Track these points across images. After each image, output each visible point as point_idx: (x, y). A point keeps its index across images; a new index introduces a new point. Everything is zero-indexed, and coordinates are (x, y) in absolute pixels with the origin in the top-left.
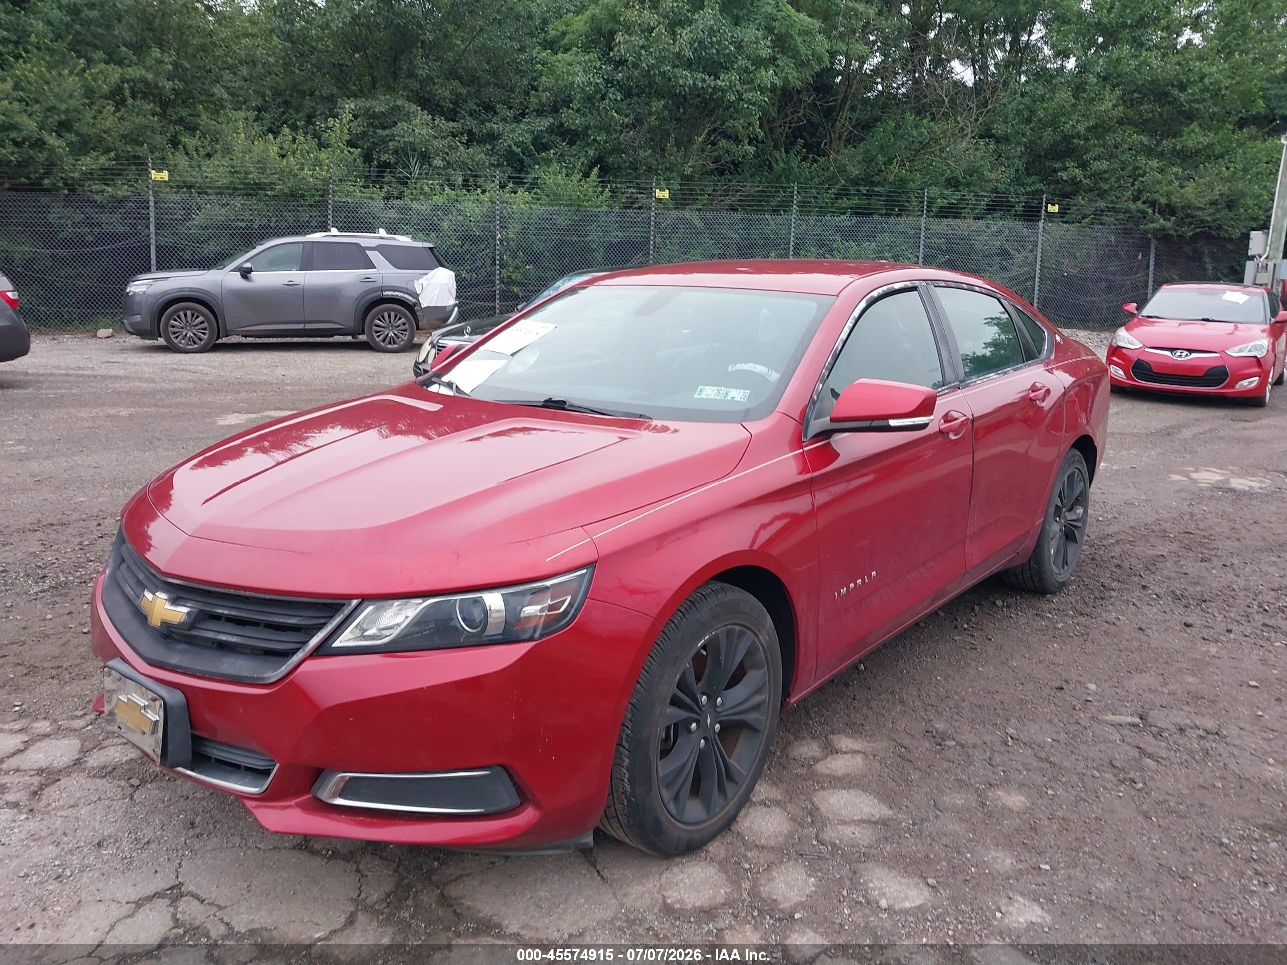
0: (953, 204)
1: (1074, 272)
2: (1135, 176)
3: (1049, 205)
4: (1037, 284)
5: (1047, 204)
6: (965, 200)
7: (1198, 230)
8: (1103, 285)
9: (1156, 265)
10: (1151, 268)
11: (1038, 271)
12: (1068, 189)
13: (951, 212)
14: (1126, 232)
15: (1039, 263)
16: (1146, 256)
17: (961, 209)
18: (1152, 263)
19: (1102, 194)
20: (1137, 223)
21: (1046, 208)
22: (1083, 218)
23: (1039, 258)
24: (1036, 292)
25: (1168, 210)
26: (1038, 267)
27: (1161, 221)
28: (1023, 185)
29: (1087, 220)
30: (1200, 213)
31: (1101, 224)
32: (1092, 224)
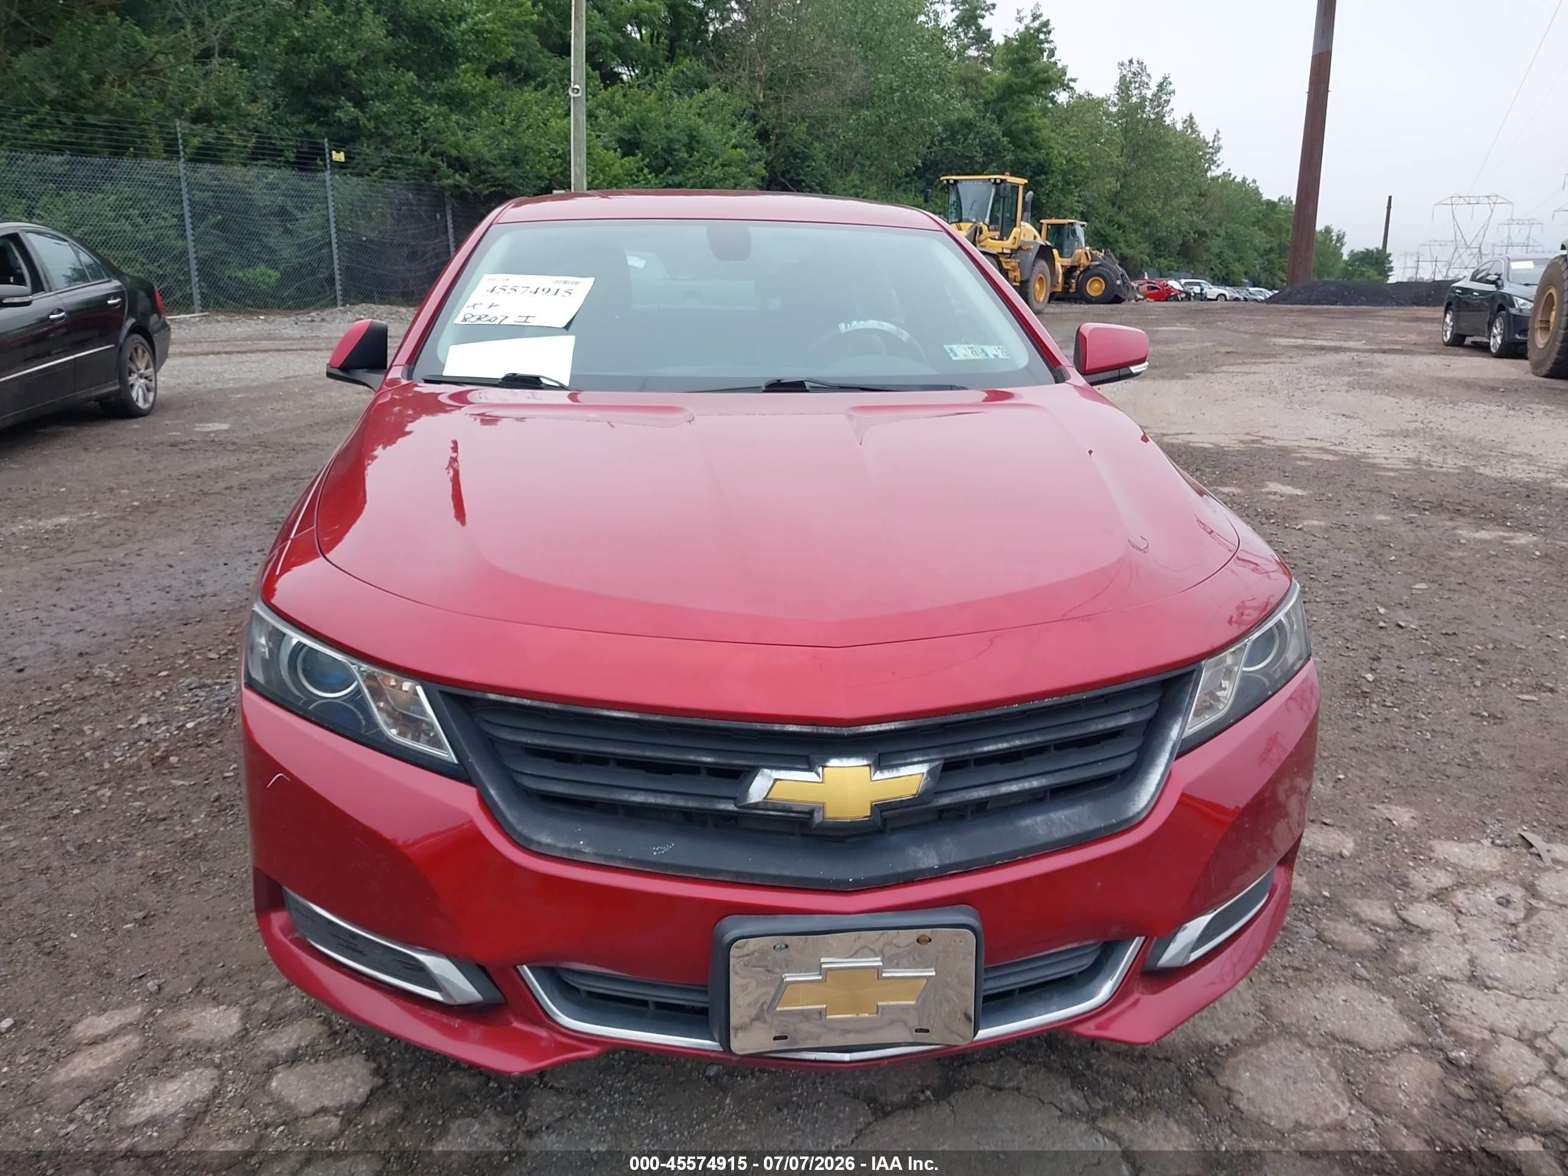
0: (208, 143)
1: (373, 235)
2: (416, 123)
3: (334, 153)
4: (335, 251)
5: (330, 151)
6: (224, 139)
7: (493, 189)
8: (405, 251)
9: (455, 228)
10: (451, 231)
11: (334, 236)
12: (346, 133)
13: (205, 155)
14: (418, 189)
15: (333, 225)
16: (444, 216)
17: (221, 151)
18: (450, 225)
19: (386, 141)
20: (429, 179)
21: (331, 155)
22: (373, 170)
23: (332, 220)
24: (336, 262)
25: (460, 165)
26: (333, 231)
27: (457, 176)
28: (287, 125)
29: (376, 173)
30: (492, 169)
31: (391, 178)
32: (383, 177)
